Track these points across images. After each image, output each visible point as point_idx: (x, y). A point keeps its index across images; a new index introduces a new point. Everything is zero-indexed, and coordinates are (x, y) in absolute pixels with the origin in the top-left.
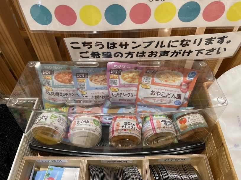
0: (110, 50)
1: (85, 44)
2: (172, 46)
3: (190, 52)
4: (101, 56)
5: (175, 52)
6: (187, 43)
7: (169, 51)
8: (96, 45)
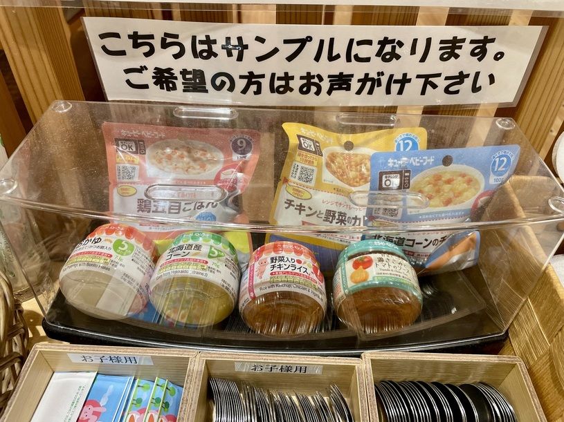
1: (137, 40)
2: (357, 58)
3: (405, 80)
5: (366, 78)
6: (394, 48)
7: (352, 76)
8: (165, 45)
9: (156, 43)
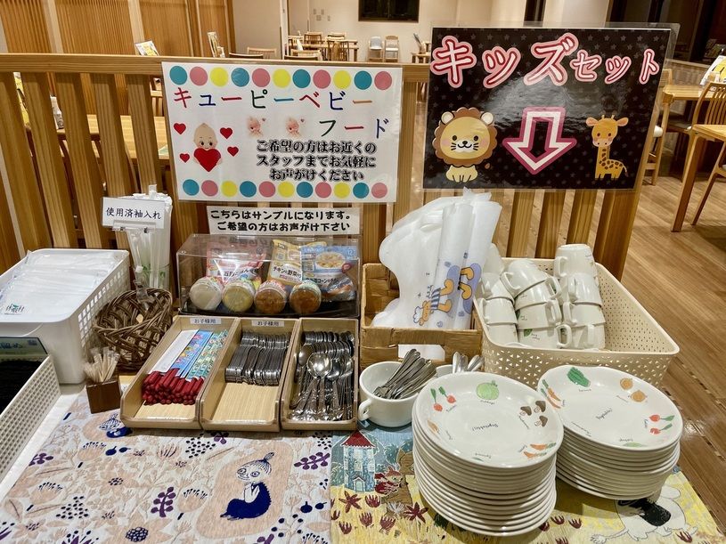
0: (244, 221)
1: (223, 213)
2: (299, 218)
3: (317, 226)
4: (237, 227)
5: (303, 225)
6: (310, 215)
7: (298, 224)
8: (233, 215)
9: (230, 214)
